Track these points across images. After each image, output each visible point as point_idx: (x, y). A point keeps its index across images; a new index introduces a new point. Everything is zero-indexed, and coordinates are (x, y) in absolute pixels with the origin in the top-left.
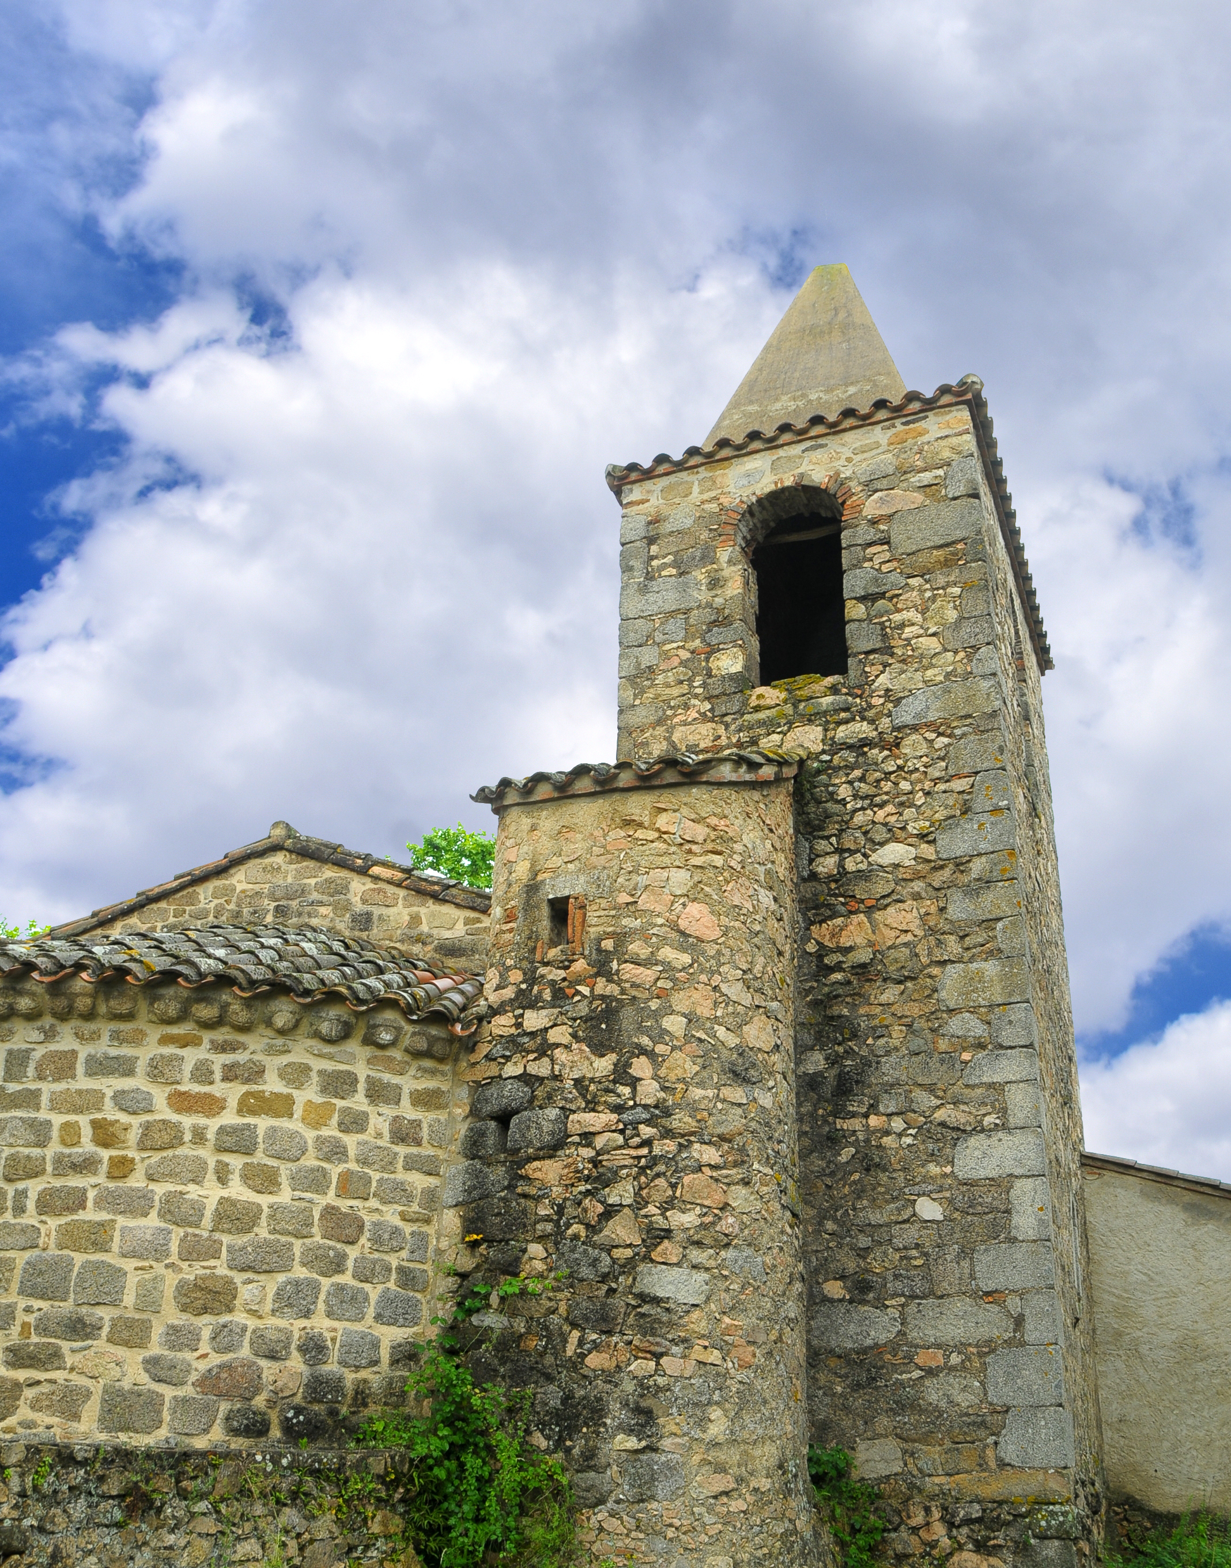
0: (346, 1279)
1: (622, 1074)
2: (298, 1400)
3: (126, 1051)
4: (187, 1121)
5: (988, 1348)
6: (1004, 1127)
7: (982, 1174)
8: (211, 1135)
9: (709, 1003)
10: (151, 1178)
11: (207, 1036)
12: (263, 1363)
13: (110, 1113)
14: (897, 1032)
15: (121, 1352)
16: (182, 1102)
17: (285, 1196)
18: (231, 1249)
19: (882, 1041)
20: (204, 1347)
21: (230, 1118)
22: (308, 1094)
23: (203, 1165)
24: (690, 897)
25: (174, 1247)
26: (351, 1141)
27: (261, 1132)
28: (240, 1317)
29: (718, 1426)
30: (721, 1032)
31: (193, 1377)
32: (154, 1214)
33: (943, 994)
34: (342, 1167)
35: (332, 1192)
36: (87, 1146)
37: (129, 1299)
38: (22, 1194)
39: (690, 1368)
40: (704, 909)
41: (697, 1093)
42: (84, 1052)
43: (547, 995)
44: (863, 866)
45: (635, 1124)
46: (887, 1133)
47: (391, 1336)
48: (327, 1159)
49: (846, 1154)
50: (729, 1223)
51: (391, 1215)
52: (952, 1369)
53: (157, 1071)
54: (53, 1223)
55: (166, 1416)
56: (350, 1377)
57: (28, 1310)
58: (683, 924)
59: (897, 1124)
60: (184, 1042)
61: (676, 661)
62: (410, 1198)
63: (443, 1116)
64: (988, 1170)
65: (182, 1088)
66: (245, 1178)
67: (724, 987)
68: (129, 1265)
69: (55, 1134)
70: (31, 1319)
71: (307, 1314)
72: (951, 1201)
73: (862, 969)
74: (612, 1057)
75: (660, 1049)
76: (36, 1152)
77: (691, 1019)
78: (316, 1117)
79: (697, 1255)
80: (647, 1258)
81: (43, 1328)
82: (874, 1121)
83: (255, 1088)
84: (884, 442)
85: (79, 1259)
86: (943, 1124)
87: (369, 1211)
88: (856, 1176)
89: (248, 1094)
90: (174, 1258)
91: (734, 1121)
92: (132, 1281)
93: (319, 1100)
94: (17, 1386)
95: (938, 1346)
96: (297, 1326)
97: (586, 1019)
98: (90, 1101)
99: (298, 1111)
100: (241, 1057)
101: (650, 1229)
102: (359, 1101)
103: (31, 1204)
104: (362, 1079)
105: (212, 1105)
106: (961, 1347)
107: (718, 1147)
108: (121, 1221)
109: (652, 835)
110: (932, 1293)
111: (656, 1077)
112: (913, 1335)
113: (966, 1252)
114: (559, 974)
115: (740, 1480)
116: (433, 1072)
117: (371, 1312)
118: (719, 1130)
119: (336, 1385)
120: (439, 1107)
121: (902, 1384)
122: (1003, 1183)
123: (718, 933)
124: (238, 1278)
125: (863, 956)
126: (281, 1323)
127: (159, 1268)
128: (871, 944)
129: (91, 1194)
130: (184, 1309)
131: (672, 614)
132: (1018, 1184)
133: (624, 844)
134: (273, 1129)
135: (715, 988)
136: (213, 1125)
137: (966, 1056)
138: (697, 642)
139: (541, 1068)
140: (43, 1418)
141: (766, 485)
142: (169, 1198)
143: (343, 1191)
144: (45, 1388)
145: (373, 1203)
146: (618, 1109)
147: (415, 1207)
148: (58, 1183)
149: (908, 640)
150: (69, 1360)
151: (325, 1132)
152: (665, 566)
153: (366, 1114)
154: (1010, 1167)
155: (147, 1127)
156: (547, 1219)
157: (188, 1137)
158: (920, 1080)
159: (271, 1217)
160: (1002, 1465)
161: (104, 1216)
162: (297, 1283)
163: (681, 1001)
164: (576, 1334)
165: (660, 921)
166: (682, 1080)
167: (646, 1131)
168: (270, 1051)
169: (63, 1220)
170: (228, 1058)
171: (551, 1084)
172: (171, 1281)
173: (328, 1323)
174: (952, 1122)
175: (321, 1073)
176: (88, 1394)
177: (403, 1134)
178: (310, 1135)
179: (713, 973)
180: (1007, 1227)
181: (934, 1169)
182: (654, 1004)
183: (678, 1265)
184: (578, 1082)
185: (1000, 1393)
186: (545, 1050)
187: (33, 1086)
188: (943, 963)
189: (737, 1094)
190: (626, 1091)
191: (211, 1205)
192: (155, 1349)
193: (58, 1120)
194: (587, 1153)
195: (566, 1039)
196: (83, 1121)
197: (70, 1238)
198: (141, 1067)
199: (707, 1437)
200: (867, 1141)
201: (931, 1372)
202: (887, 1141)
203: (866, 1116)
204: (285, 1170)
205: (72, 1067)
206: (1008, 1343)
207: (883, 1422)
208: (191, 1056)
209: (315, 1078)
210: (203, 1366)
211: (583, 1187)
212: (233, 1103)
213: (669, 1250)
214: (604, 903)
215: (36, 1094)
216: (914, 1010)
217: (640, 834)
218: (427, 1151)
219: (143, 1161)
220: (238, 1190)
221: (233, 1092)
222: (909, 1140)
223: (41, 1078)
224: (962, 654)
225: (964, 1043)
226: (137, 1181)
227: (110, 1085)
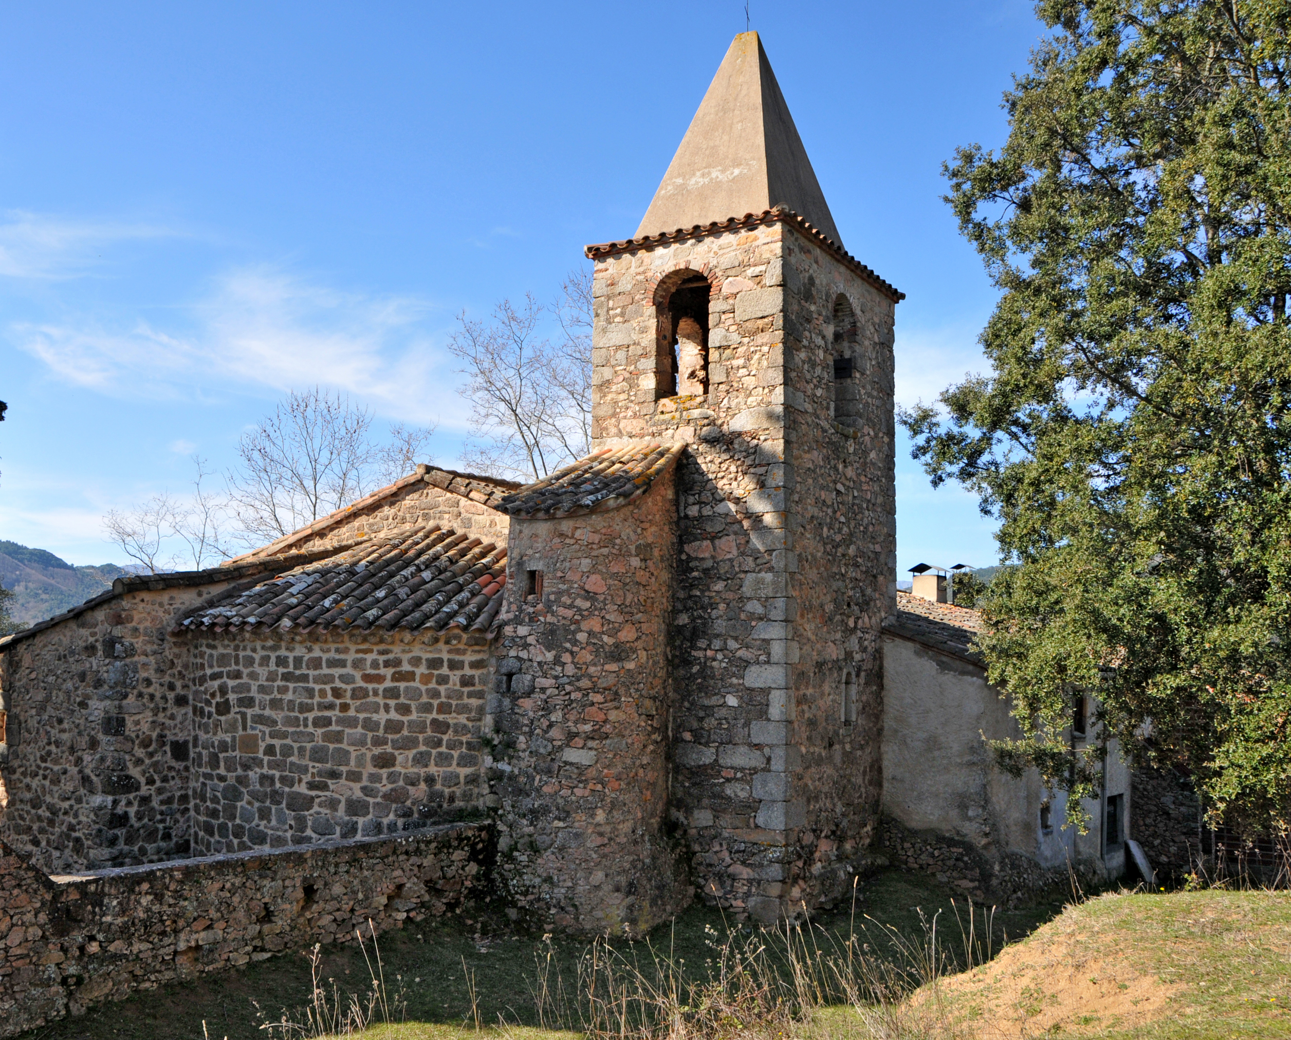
0: (443, 749)
1: (557, 661)
2: (425, 801)
3: (342, 656)
4: (370, 686)
5: (754, 771)
6: (768, 662)
7: (757, 685)
8: (381, 692)
9: (599, 625)
10: (357, 711)
11: (375, 648)
12: (409, 787)
13: (338, 684)
14: (722, 606)
15: (352, 784)
16: (367, 678)
17: (414, 716)
18: (392, 741)
19: (715, 611)
20: (384, 781)
21: (388, 684)
22: (422, 670)
23: (378, 704)
24: (591, 572)
25: (369, 741)
26: (442, 689)
27: (402, 689)
28: (398, 769)
29: (600, 816)
30: (605, 638)
31: (381, 794)
32: (359, 727)
33: (744, 589)
34: (438, 701)
35: (435, 712)
36: (330, 698)
37: (353, 763)
38: (306, 719)
39: (587, 793)
40: (598, 577)
41: (592, 669)
42: (325, 657)
43: (527, 620)
44: (710, 513)
45: (563, 685)
46: (714, 659)
47: (464, 772)
48: (432, 698)
49: (696, 669)
50: (607, 728)
51: (462, 719)
52: (737, 779)
53: (357, 664)
54: (320, 731)
55: (371, 810)
56: (447, 791)
57: (313, 767)
58: (587, 587)
59: (720, 656)
60: (365, 651)
61: (621, 378)
62: (470, 711)
63: (484, 671)
64: (759, 684)
65: (367, 672)
66: (396, 710)
67: (607, 617)
68: (351, 749)
69: (317, 693)
70: (315, 771)
71: (426, 766)
72: (741, 698)
73: (706, 571)
74: (554, 652)
75: (575, 649)
76: (310, 701)
77: (590, 633)
78: (426, 679)
79: (590, 744)
80: (568, 745)
81: (320, 774)
82: (709, 653)
83: (398, 669)
84: (735, 243)
85: (331, 746)
86: (740, 658)
87: (451, 719)
88: (699, 681)
89: (395, 673)
90: (369, 746)
91: (611, 680)
92: (353, 755)
93: (426, 672)
94: (312, 799)
95: (732, 768)
96: (422, 771)
97: (543, 634)
98: (329, 679)
99: (418, 678)
100: (391, 656)
101: (569, 733)
102: (445, 670)
103: (310, 723)
104: (445, 660)
105: (380, 679)
106: (742, 769)
107: (602, 693)
108: (348, 731)
109: (572, 541)
110: (730, 742)
111: (573, 662)
112: (721, 761)
113: (747, 724)
114: (531, 610)
115: (610, 839)
116: (479, 652)
117: (455, 763)
118: (604, 685)
119: (441, 795)
120: (483, 667)
121: (715, 785)
122: (766, 691)
123: (605, 589)
124: (396, 753)
125: (709, 564)
126: (416, 770)
127: (363, 750)
128: (713, 557)
129: (334, 719)
130: (375, 766)
131: (618, 348)
132: (773, 692)
133: (560, 546)
134: (407, 687)
135: (603, 617)
136: (381, 687)
137: (753, 623)
138: (632, 367)
139: (524, 654)
140: (324, 811)
141: (669, 268)
142: (366, 720)
143: (440, 711)
144: (323, 799)
145: (454, 715)
146: (556, 678)
147: (473, 714)
148: (320, 714)
149: (740, 378)
150: (331, 787)
151: (431, 686)
152: (616, 316)
153: (448, 676)
154: (770, 684)
155: (354, 690)
156: (527, 725)
157: (371, 693)
158: (732, 634)
159: (409, 726)
160: (757, 827)
161: (339, 728)
162: (421, 753)
163: (585, 626)
164: (538, 777)
165: (576, 586)
166: (585, 663)
167: (568, 688)
168: (404, 651)
169: (323, 730)
170: (385, 657)
171: (528, 664)
172: (369, 755)
173: (436, 769)
174: (745, 657)
175: (427, 660)
176: (340, 802)
177: (466, 682)
178: (423, 688)
179: (601, 609)
180: (766, 713)
181: (735, 681)
182: (573, 628)
183: (582, 748)
184: (539, 663)
185: (758, 793)
186: (526, 646)
187: (306, 672)
188: (746, 572)
189: (613, 667)
190: (559, 669)
191: (383, 723)
192: (365, 782)
193: (317, 687)
194: (543, 697)
195: (534, 642)
196: (328, 688)
197: (327, 737)
198: (349, 663)
199: (595, 821)
200: (705, 663)
201: (728, 780)
202: (714, 664)
203: (705, 650)
204: (413, 705)
205: (320, 664)
206: (763, 770)
207: (705, 802)
208: (370, 657)
209: (424, 662)
210: (384, 789)
211: (540, 713)
212: (389, 677)
213: (579, 741)
214: (550, 576)
215: (307, 676)
216: (730, 596)
217: (568, 541)
218: (478, 688)
219: (354, 704)
220: (394, 715)
221: (389, 672)
222: (724, 665)
223: (308, 669)
224: (767, 390)
225: (752, 616)
226: (352, 713)
227: (337, 672)
